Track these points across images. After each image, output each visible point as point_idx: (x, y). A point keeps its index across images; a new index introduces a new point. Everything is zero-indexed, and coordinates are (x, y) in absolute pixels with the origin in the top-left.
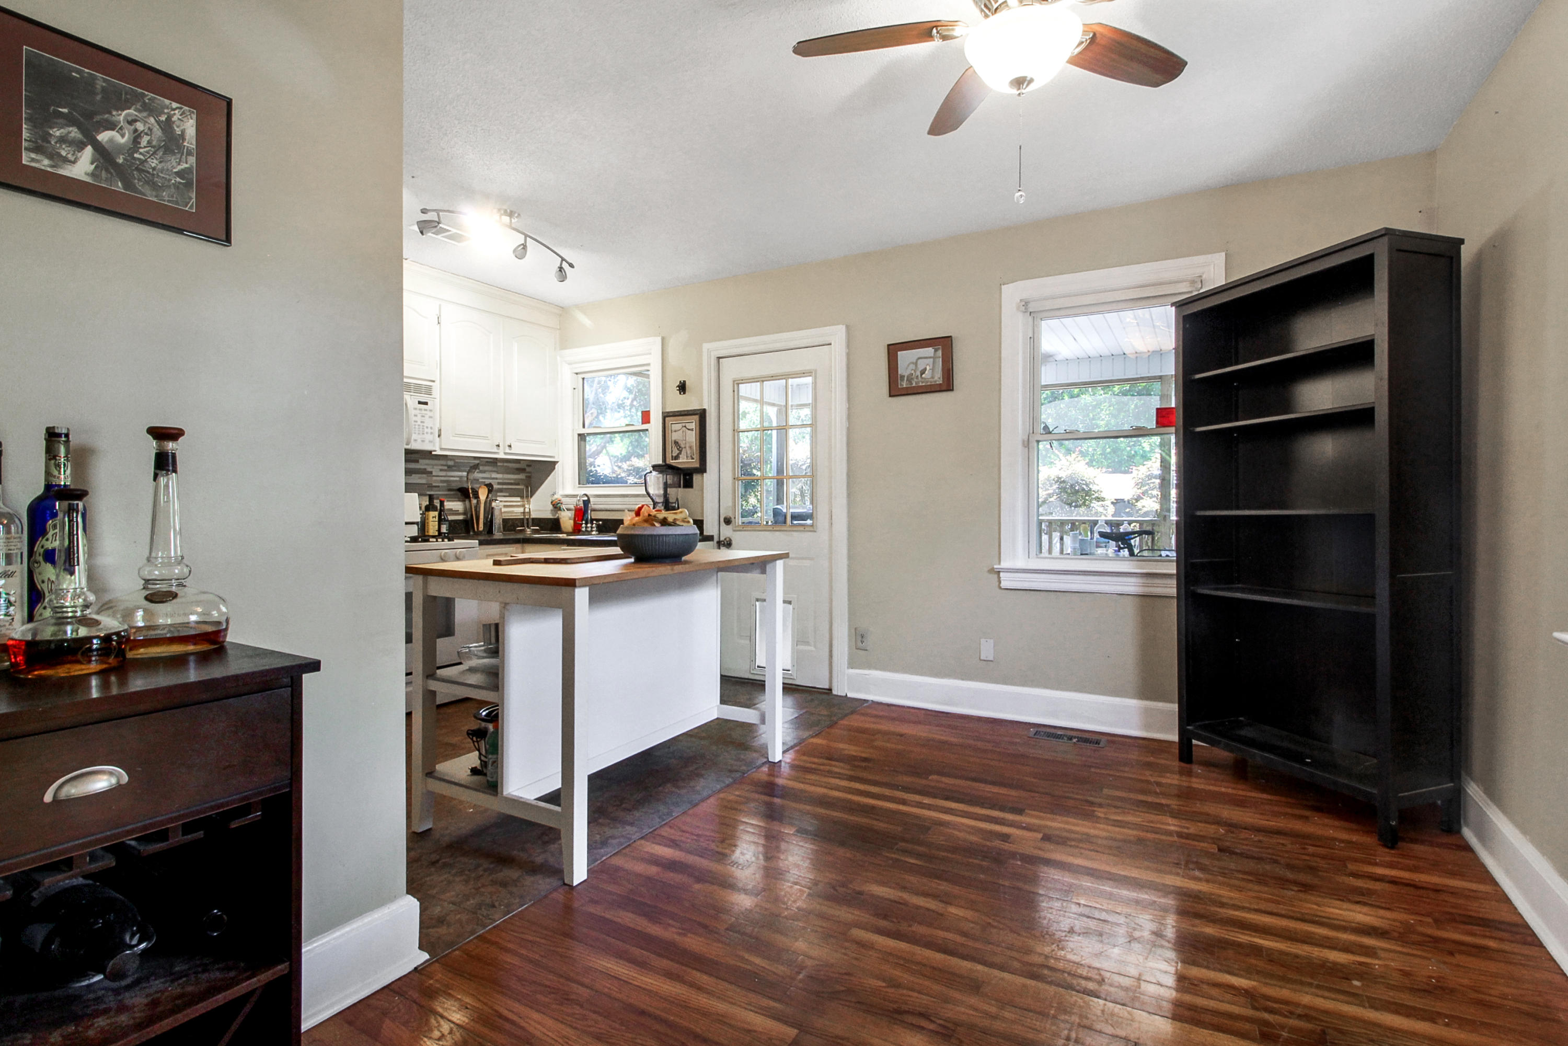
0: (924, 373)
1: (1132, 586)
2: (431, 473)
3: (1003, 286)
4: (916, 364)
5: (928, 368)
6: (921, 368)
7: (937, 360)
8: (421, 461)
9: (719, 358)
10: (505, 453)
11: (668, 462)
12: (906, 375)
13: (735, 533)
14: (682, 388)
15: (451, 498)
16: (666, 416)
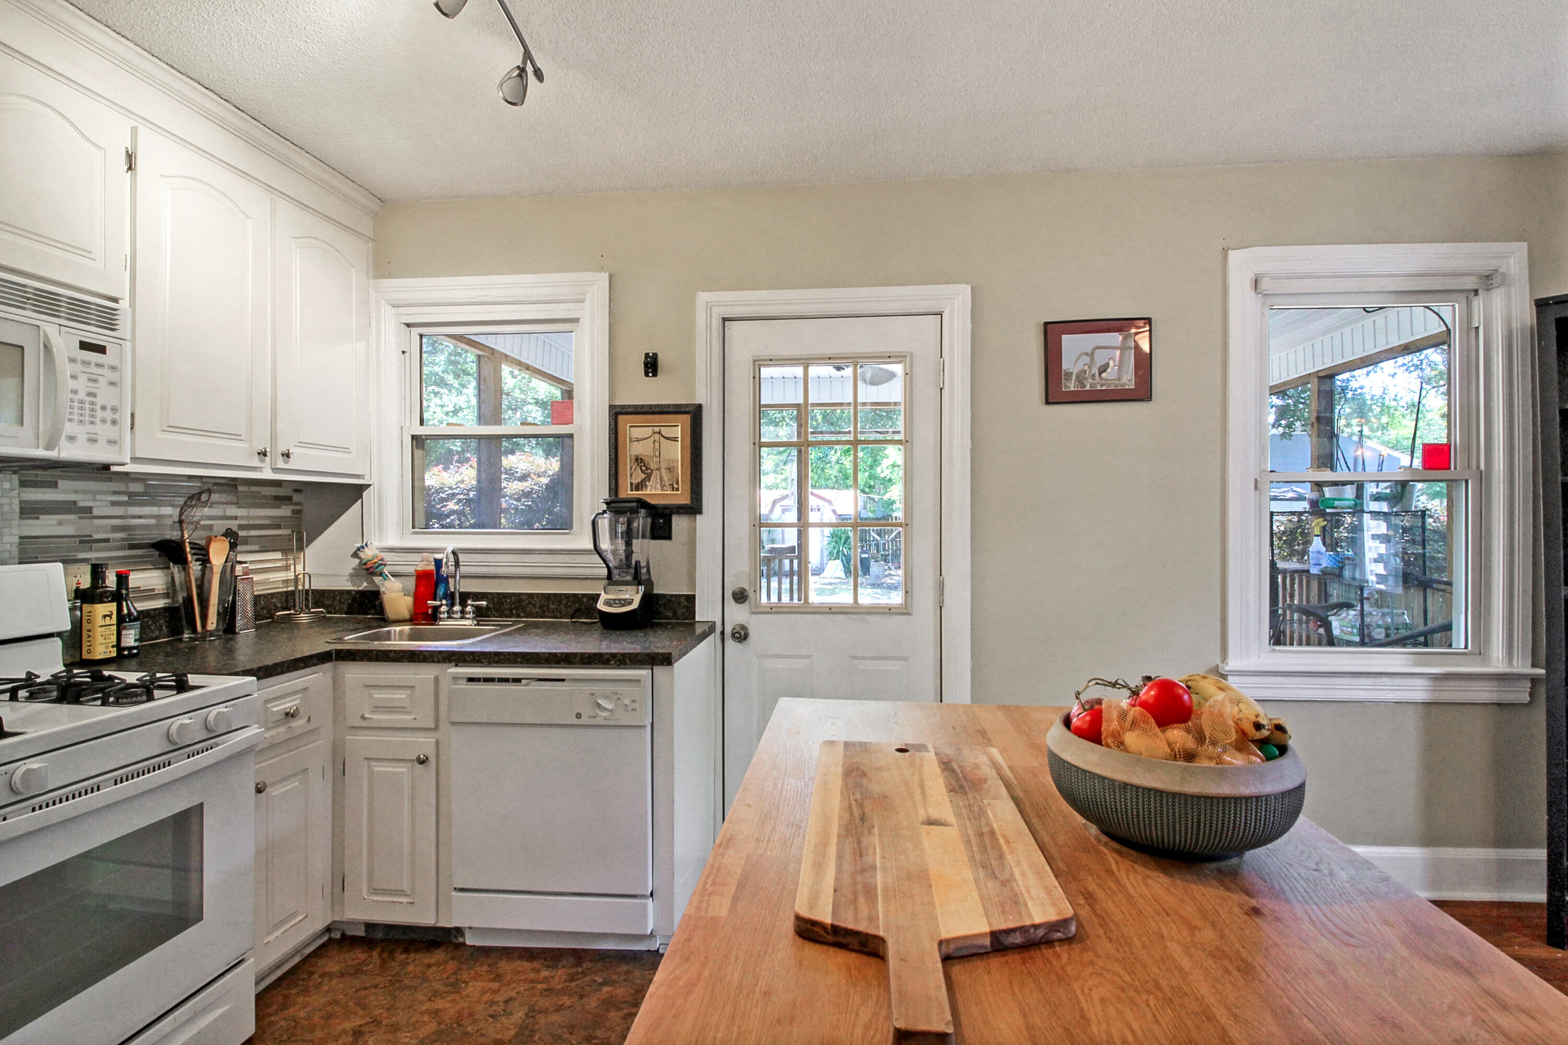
0: (1105, 371)
1: (1418, 692)
2: (89, 510)
3: (1232, 254)
4: (1091, 355)
5: (1111, 363)
6: (1099, 362)
7: (1127, 352)
8: (61, 483)
9: (725, 320)
10: (275, 470)
11: (622, 495)
12: (1076, 371)
13: (754, 616)
14: (652, 366)
15: (141, 563)
16: (617, 413)
